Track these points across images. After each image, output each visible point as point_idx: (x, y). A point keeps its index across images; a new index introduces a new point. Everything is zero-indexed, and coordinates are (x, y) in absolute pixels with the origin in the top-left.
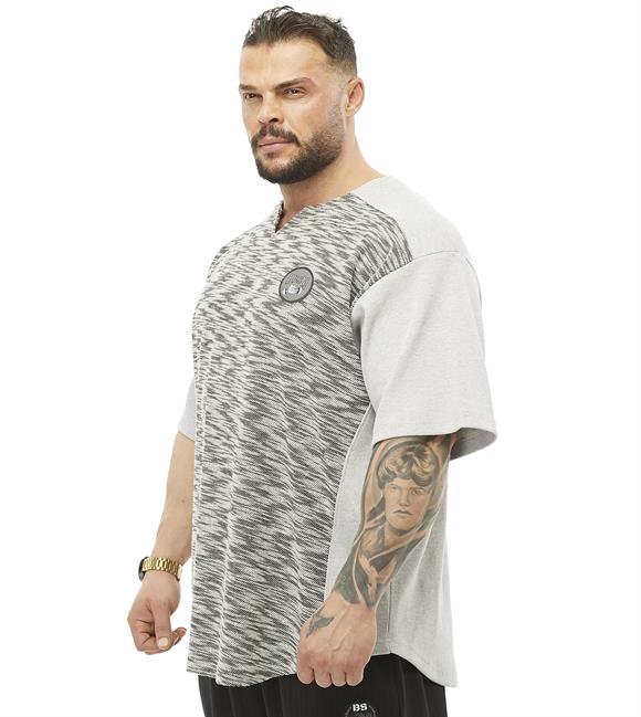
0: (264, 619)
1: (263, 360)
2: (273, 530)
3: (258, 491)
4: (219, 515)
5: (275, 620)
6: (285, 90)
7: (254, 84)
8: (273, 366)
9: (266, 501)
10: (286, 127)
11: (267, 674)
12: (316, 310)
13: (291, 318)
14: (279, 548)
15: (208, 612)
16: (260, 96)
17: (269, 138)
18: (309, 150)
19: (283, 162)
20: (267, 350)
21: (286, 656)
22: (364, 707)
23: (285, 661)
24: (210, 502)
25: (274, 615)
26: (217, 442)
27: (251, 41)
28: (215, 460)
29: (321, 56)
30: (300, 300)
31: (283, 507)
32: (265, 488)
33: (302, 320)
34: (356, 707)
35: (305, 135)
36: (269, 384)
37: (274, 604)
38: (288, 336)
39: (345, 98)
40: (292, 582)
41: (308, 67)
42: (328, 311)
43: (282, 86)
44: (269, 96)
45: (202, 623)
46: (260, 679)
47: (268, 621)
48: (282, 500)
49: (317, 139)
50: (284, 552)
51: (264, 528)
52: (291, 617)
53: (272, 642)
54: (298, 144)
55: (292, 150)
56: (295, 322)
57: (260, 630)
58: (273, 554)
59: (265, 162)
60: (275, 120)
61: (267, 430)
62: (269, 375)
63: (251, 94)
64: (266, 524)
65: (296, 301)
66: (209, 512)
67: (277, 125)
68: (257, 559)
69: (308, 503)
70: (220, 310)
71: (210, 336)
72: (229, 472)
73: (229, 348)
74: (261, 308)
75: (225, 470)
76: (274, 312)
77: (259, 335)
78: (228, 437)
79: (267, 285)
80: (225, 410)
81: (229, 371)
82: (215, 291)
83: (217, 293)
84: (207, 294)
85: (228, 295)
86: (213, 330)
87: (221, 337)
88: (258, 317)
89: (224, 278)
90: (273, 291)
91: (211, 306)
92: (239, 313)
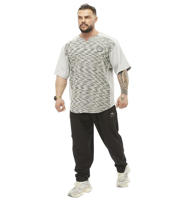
0: (100, 102)
2: (100, 88)
3: (97, 82)
4: (87, 87)
6: (86, 17)
7: (81, 16)
9: (98, 84)
10: (86, 23)
12: (104, 53)
13: (100, 54)
16: (82, 18)
17: (83, 25)
18: (89, 27)
19: (85, 29)
21: (104, 108)
22: (113, 113)
26: (86, 75)
27: (80, 9)
28: (85, 78)
29: (92, 12)
30: (102, 52)
32: (98, 82)
33: (102, 54)
34: (112, 113)
35: (89, 25)
39: (95, 20)
41: (90, 14)
42: (106, 53)
43: (86, 16)
44: (84, 18)
46: (101, 112)
49: (91, 26)
51: (98, 88)
52: (105, 101)
53: (102, 106)
54: (88, 26)
55: (87, 27)
57: (100, 104)
59: (82, 29)
61: (97, 72)
62: (96, 64)
63: (80, 17)
64: (99, 87)
67: (85, 23)
68: (97, 93)
69: (106, 83)
70: (81, 54)
71: (79, 58)
72: (89, 80)
73: (85, 60)
74: (94, 53)
75: (88, 80)
76: (97, 53)
77: (95, 57)
78: (88, 74)
79: (93, 49)
80: (87, 70)
81: (87, 64)
82: (78, 51)
83: (79, 51)
84: (76, 51)
85: (82, 52)
86: (80, 57)
87: (83, 58)
88: (93, 55)
89: (79, 49)
90: (95, 50)
91: (78, 53)
92: (86, 54)
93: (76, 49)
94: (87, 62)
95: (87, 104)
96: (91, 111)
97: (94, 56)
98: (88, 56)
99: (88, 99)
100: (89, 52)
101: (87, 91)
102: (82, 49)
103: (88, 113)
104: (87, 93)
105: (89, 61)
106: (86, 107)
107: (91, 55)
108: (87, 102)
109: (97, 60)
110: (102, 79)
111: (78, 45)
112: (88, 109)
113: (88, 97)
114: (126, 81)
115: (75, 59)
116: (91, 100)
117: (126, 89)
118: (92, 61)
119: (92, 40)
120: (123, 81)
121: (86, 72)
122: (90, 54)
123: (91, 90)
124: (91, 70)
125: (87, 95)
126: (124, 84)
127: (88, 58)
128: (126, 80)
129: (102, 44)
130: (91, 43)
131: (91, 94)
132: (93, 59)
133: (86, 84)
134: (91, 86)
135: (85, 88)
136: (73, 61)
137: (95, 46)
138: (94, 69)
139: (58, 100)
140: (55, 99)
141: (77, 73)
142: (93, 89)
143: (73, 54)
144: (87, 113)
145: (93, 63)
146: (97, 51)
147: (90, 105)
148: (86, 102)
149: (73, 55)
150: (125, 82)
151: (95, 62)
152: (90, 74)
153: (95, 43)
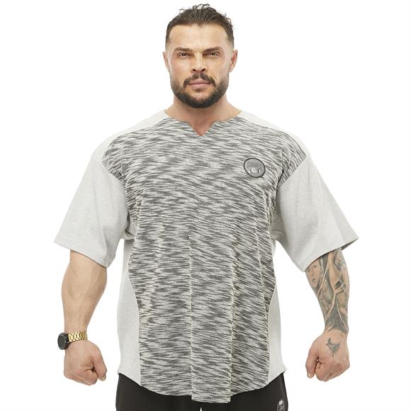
1: (238, 211)
4: (208, 303)
5: (241, 360)
7: (190, 47)
8: (243, 214)
11: (235, 391)
12: (269, 183)
13: (257, 186)
14: (244, 319)
15: (205, 363)
16: (192, 56)
19: (205, 94)
20: (240, 205)
21: (246, 381)
23: (246, 383)
24: (202, 295)
25: (241, 357)
26: (203, 260)
28: (202, 270)
30: (261, 177)
31: (247, 296)
33: (263, 187)
35: (218, 81)
36: (241, 225)
37: (240, 351)
38: (255, 196)
39: (230, 61)
40: (251, 338)
43: (208, 50)
45: (201, 370)
47: (237, 361)
48: (246, 292)
49: (222, 83)
50: (246, 321)
52: (250, 358)
53: (239, 373)
55: (211, 88)
56: (259, 189)
58: (240, 323)
60: (204, 70)
62: (240, 219)
63: (184, 53)
65: (259, 177)
66: (202, 302)
67: (205, 73)
70: (186, 179)
71: (180, 194)
72: (215, 277)
73: (202, 203)
74: (234, 180)
75: (211, 277)
76: (246, 183)
77: (236, 196)
78: (213, 257)
79: (228, 167)
80: (208, 240)
81: (207, 218)
82: (172, 168)
83: (176, 169)
84: (163, 169)
85: (190, 171)
86: (183, 192)
87: (192, 196)
88: (232, 186)
89: (174, 161)
90: (240, 170)
91: (175, 177)
92: (204, 183)
93: (163, 159)
94: (206, 213)
95: (204, 368)
96: (219, 393)
97: (236, 192)
98: (210, 188)
99: (209, 351)
100: (216, 176)
101: (205, 320)
102: (188, 162)
103: (208, 401)
104: (207, 327)
105: (216, 207)
106: (199, 381)
107: (224, 185)
108: (205, 360)
109: (243, 207)
110: (255, 276)
111: (169, 146)
112: (209, 386)
113: (208, 342)
114: (342, 284)
115: (159, 195)
116: (220, 353)
117: (342, 310)
118: (227, 209)
119: (222, 133)
120: (333, 284)
121: (206, 248)
122: (218, 183)
123: (220, 315)
124: (223, 240)
125: (207, 335)
126: (336, 292)
127: (212, 196)
128: (342, 278)
129: (261, 151)
130: (221, 143)
131: (222, 330)
132: (231, 203)
133: (203, 294)
134: (221, 300)
135: (200, 306)
136: (151, 202)
137: (235, 156)
138: (232, 238)
139: (77, 347)
140: (64, 342)
141: (173, 250)
142: (229, 313)
143: (153, 177)
144: (201, 400)
145: (230, 216)
146: (245, 175)
147: (217, 374)
148: (201, 361)
149: (155, 181)
150: (338, 284)
151: (238, 212)
152: (219, 257)
153: (234, 145)
